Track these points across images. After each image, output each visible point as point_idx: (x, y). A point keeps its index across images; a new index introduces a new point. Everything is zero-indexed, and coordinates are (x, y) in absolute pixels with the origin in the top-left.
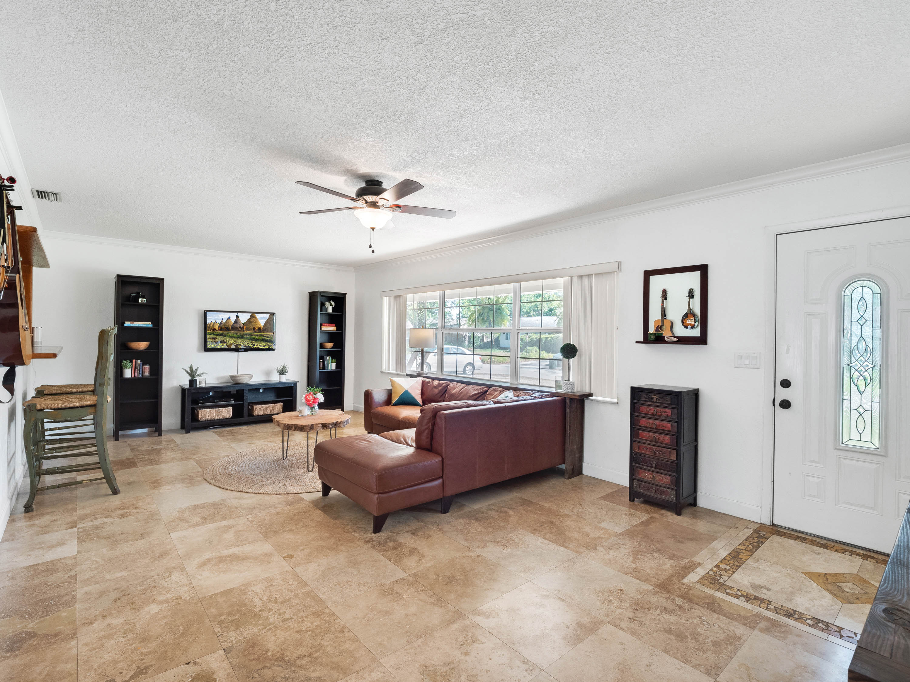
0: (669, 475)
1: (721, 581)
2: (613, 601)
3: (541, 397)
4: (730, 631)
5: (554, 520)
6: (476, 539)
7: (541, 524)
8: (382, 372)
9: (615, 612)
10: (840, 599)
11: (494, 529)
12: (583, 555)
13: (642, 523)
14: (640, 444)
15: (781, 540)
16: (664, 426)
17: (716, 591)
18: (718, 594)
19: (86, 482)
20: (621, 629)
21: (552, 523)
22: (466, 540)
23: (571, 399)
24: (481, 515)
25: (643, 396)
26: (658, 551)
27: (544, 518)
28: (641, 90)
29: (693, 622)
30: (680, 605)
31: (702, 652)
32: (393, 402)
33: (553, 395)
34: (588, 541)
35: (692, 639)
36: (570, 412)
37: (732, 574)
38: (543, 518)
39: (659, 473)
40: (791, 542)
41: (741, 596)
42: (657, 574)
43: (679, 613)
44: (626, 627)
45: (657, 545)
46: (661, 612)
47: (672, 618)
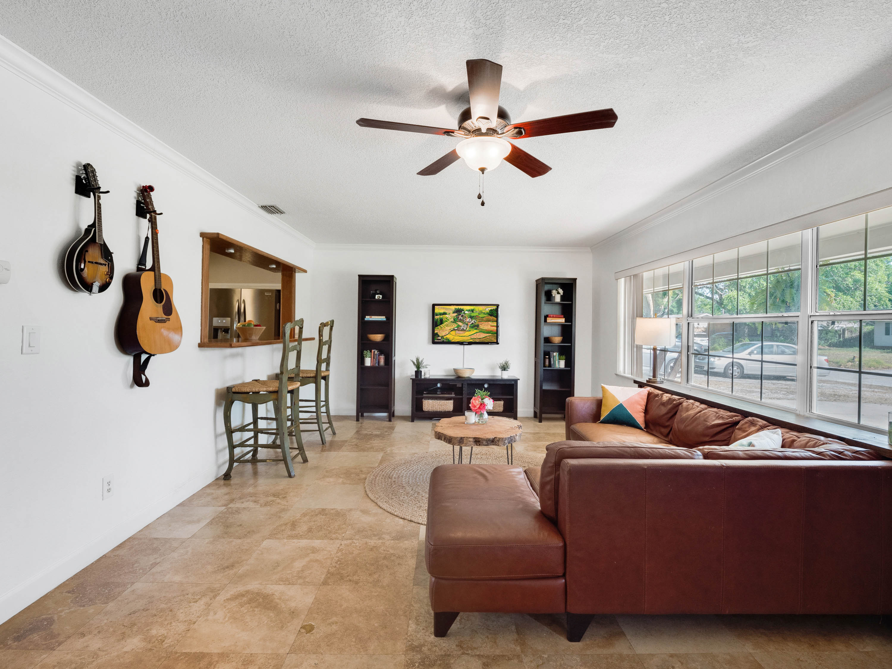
8: (617, 375)
19: (269, 461)
32: (602, 418)
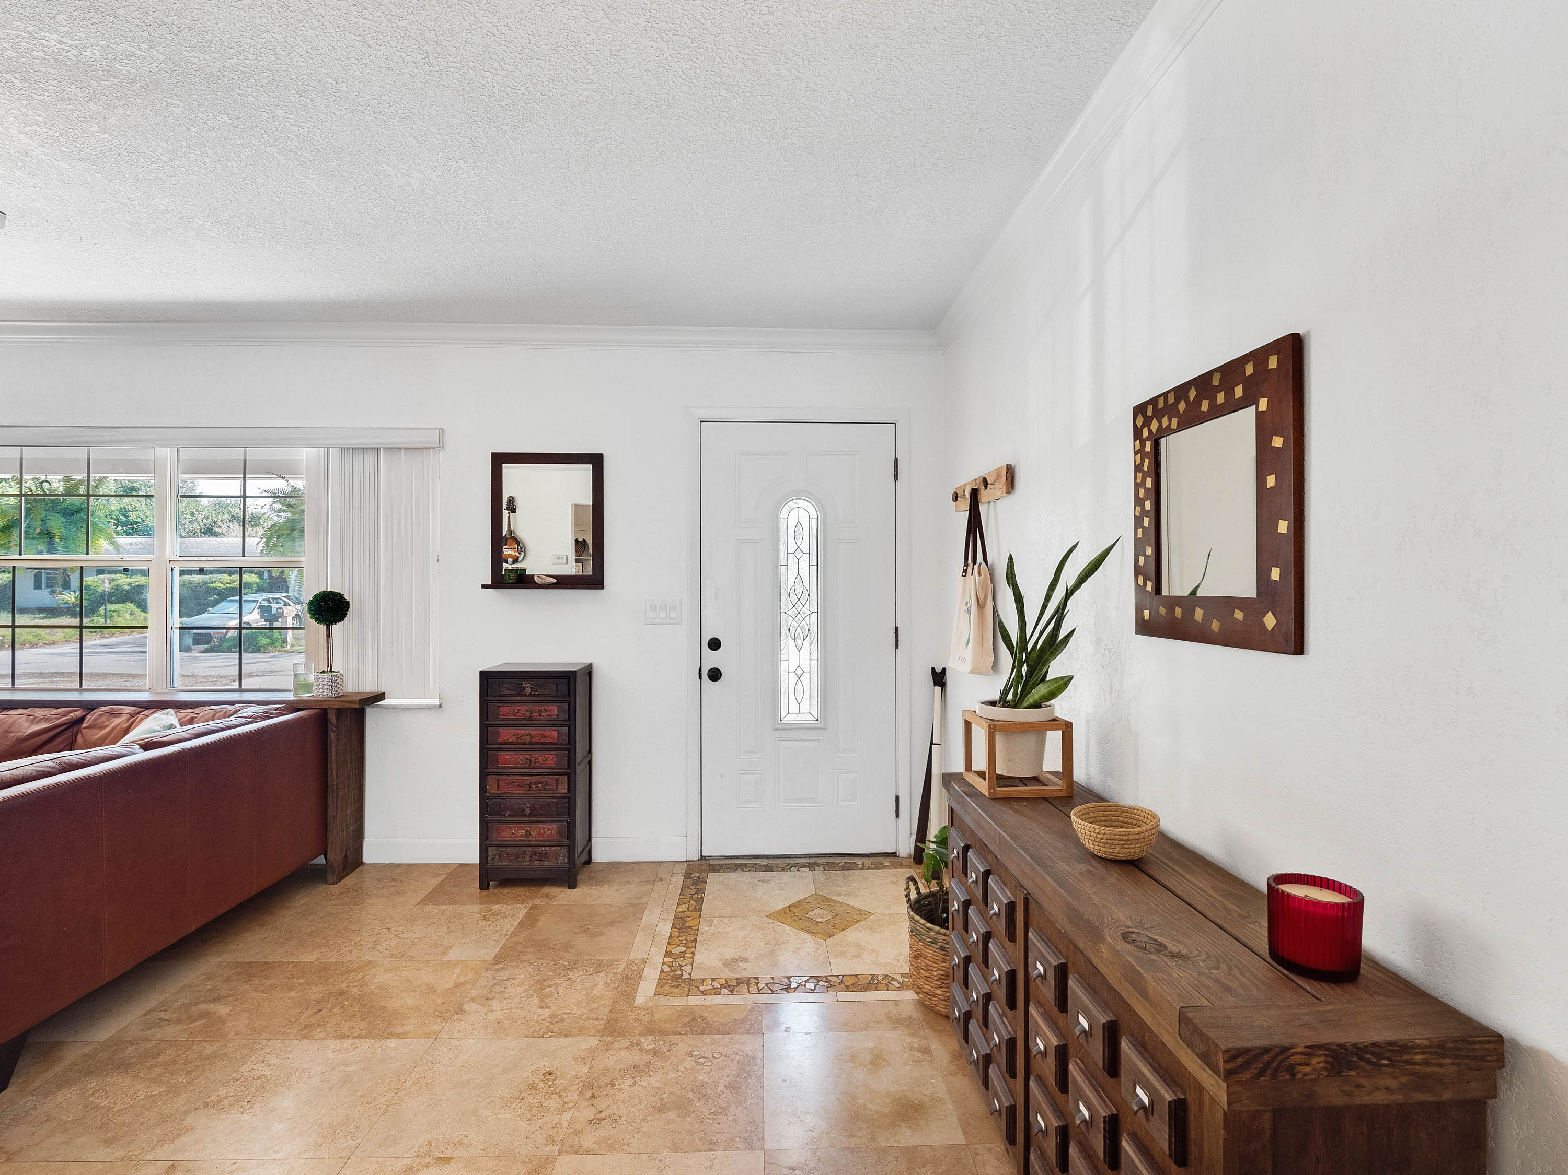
0: (553, 822)
1: (686, 976)
2: (546, 1104)
3: (266, 716)
4: (737, 1054)
5: (345, 986)
6: (142, 1124)
7: (318, 1008)
9: (560, 1124)
10: (819, 936)
11: (189, 1072)
12: (443, 1035)
13: (521, 924)
14: (501, 777)
15: (720, 879)
16: (544, 737)
17: (688, 996)
18: (694, 1000)
20: (589, 1152)
21: (342, 993)
22: (108, 1143)
23: (339, 711)
24: (130, 1050)
25: (506, 685)
26: (573, 966)
27: (316, 989)
28: (596, 97)
29: (685, 1068)
30: (654, 1048)
31: (723, 1114)
33: (293, 707)
34: (439, 1001)
35: (699, 1100)
36: (338, 739)
37: (693, 958)
38: (316, 992)
39: (537, 822)
40: (732, 875)
41: (721, 988)
42: (592, 1010)
43: (659, 1064)
44: (595, 1142)
45: (566, 955)
46: (634, 1078)
47: (655, 1080)
